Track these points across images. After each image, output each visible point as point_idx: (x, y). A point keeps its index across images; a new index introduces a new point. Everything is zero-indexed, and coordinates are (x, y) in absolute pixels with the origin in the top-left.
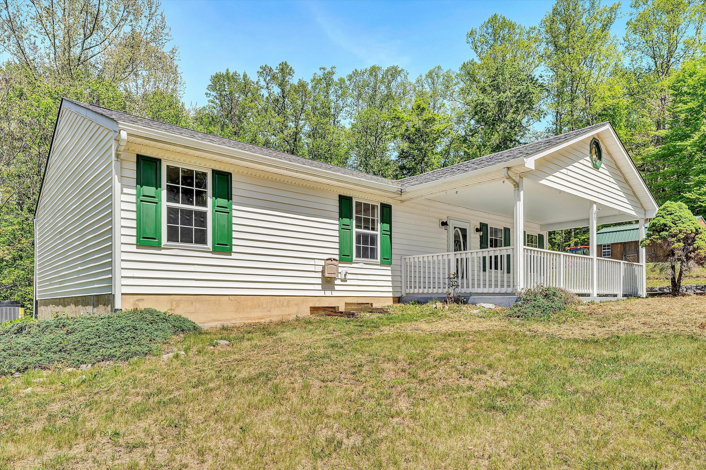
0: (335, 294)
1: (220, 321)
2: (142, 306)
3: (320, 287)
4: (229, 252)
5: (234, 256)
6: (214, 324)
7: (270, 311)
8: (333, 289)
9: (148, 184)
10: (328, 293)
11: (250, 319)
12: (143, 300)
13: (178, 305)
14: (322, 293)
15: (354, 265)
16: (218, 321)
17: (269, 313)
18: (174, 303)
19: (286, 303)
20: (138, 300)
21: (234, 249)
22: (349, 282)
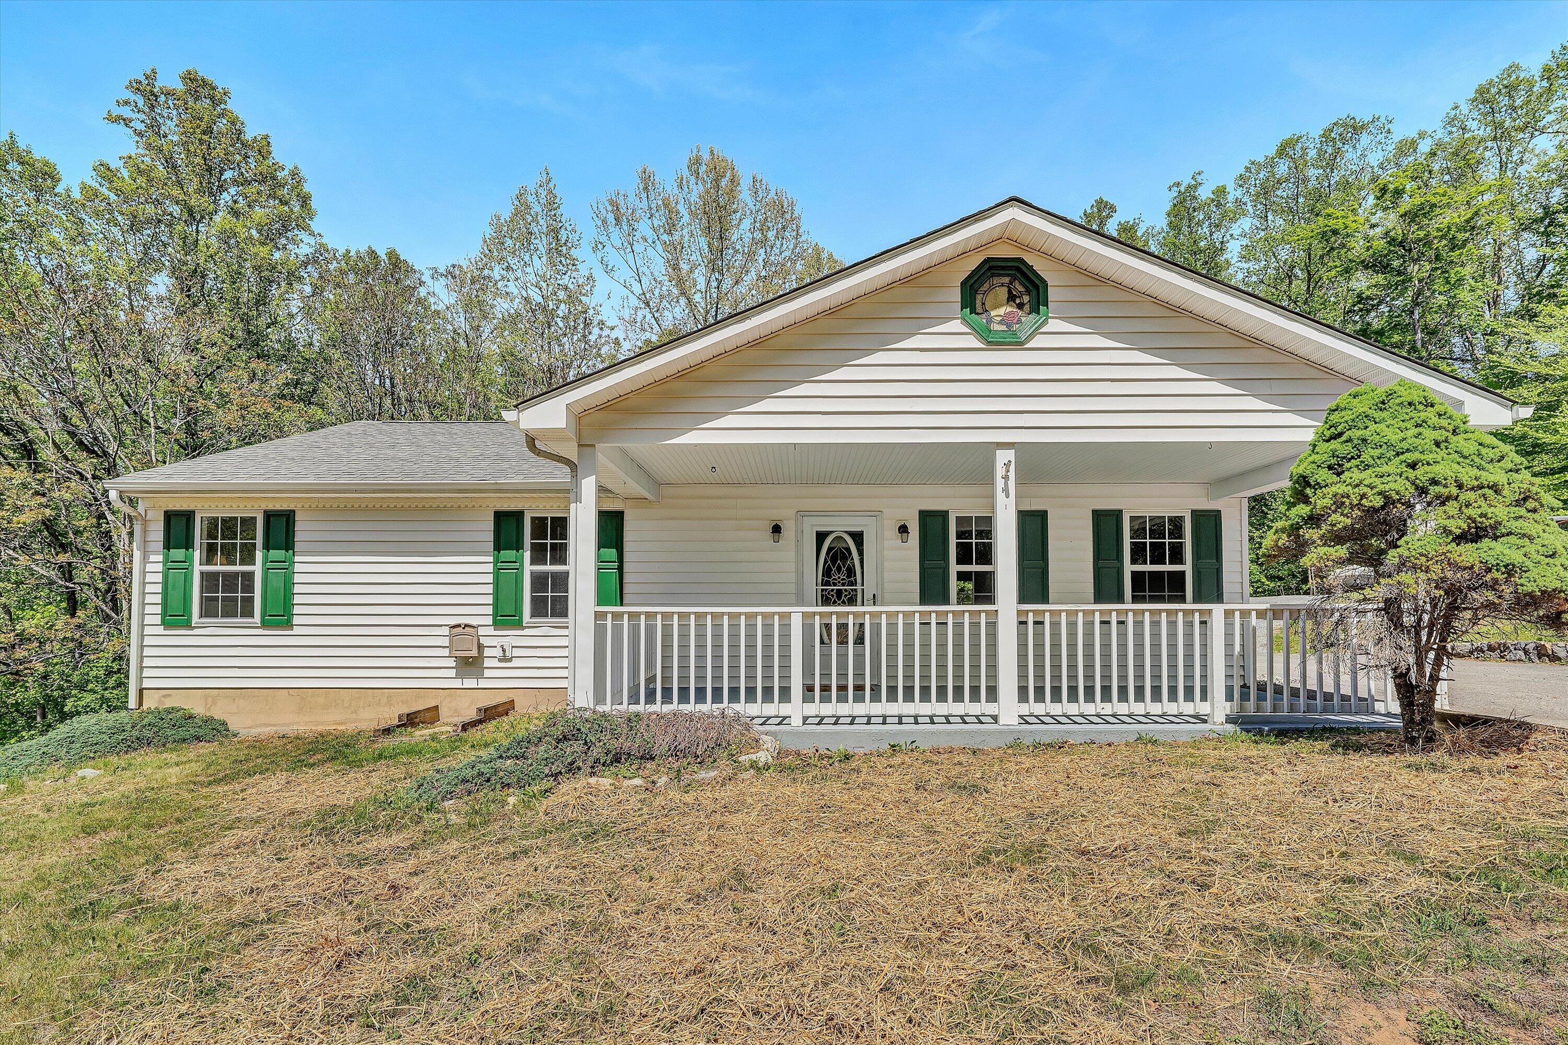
0: (483, 684)
1: (274, 725)
2: (169, 704)
3: (453, 673)
4: (289, 625)
5: (296, 630)
6: (267, 730)
7: (355, 712)
8: (480, 676)
9: (177, 547)
10: (470, 683)
11: (322, 723)
12: (170, 695)
13: (214, 703)
14: (457, 684)
15: (527, 632)
16: (271, 725)
17: (354, 716)
18: (210, 700)
19: (384, 700)
20: (164, 696)
21: (296, 620)
22: (515, 663)
